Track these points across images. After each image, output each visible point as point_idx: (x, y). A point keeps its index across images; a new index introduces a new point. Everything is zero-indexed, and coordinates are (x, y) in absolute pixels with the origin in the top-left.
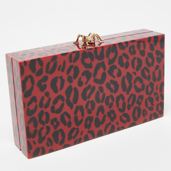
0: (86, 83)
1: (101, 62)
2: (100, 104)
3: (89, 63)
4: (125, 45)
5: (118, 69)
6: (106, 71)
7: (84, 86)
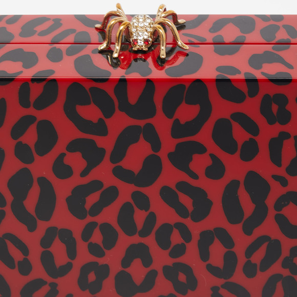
0: (84, 173)
1: (142, 123)
2: (136, 239)
3: (95, 121)
4: (244, 88)
5: (212, 156)
6: (163, 154)
7: (76, 180)
